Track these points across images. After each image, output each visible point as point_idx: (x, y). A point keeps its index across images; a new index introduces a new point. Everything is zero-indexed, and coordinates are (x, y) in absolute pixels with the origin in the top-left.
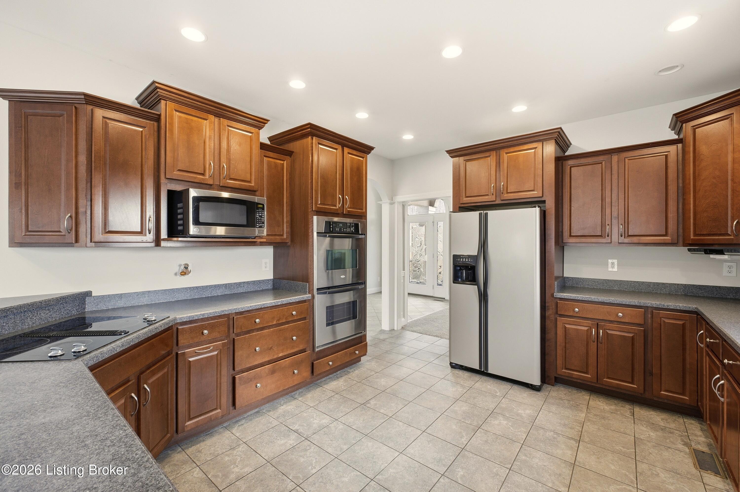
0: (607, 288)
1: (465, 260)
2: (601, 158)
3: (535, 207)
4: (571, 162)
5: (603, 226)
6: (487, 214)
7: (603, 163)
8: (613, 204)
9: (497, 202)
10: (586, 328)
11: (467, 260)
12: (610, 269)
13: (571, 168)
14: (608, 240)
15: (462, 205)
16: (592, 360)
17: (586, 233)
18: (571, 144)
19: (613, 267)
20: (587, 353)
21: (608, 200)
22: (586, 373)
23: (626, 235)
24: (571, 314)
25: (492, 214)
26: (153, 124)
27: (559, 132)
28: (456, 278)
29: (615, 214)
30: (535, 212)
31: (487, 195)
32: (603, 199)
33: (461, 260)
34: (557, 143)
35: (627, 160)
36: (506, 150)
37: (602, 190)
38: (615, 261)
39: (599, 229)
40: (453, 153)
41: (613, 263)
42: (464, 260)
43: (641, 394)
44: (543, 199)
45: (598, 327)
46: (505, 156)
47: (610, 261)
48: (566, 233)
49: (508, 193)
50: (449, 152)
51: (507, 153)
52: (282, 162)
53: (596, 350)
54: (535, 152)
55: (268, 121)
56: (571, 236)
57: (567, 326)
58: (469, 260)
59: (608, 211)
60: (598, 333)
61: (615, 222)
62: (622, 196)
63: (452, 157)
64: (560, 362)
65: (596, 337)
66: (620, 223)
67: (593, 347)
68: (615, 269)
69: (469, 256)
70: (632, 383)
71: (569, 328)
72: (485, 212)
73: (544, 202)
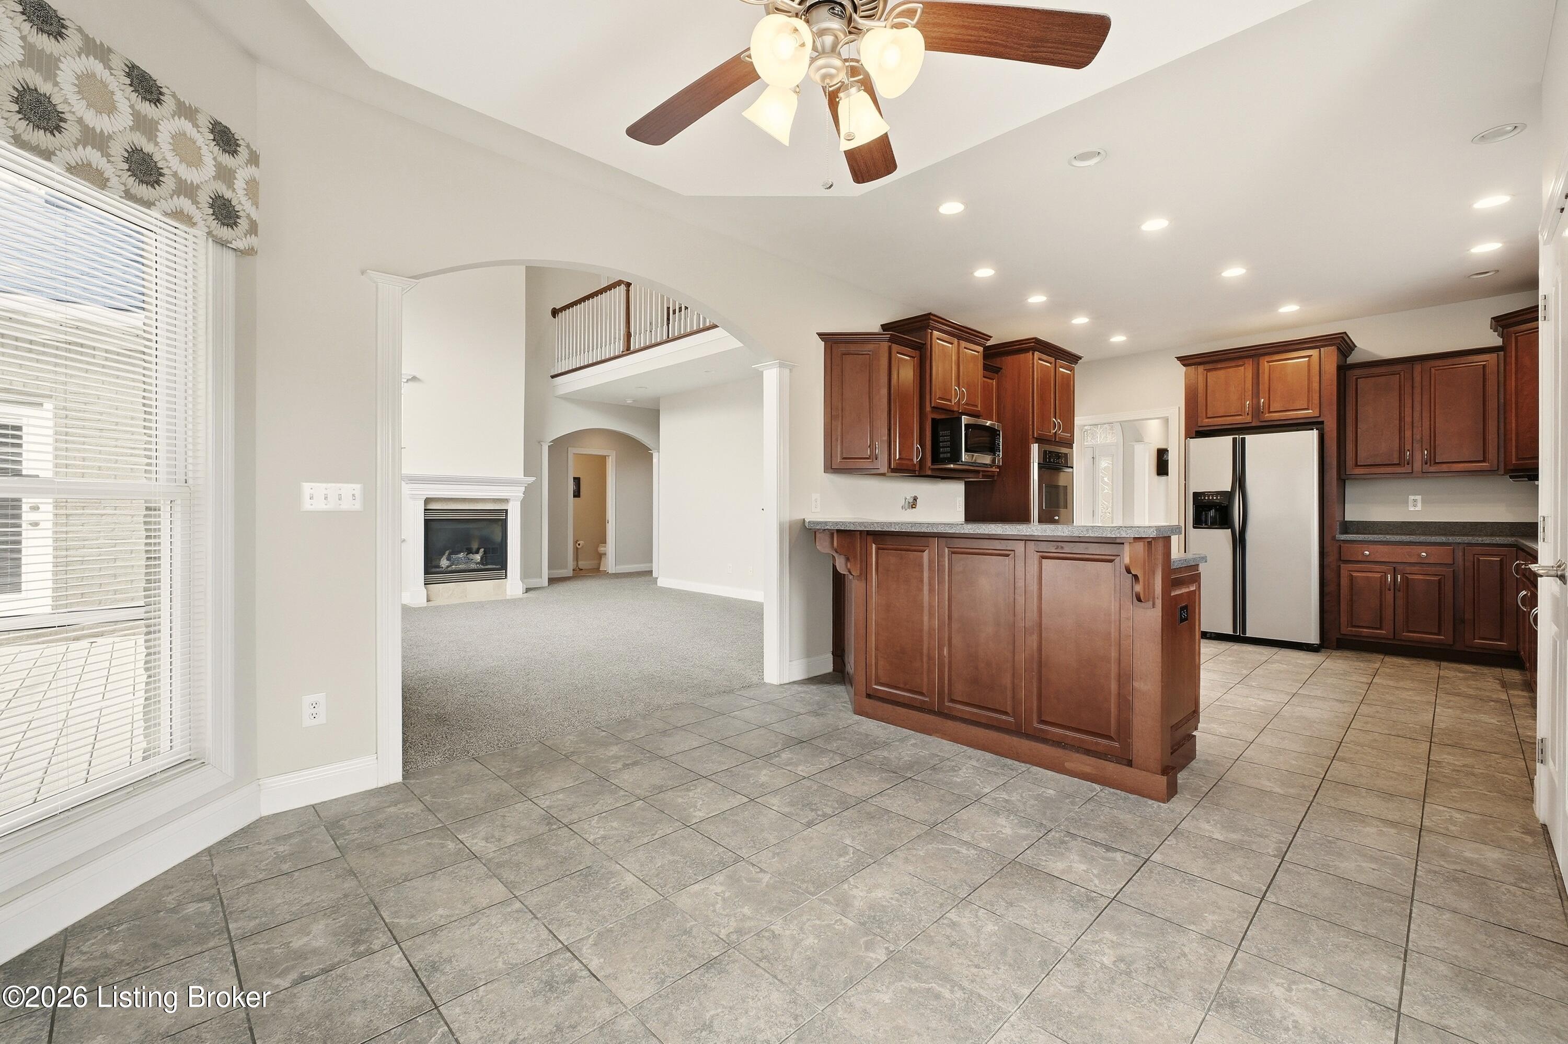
0: (1407, 532)
1: (1213, 498)
2: (1397, 368)
3: (1313, 429)
4: (1358, 372)
5: (1401, 452)
6: (1243, 440)
7: (1402, 373)
8: (1415, 425)
9: (1253, 424)
10: (1378, 575)
11: (1215, 498)
12: (1412, 509)
13: (1357, 379)
14: (1408, 469)
15: (1201, 429)
16: (1389, 612)
17: (1378, 461)
18: (1356, 346)
19: (1415, 506)
20: (1381, 604)
21: (1408, 419)
22: (1380, 628)
23: (1432, 463)
24: (1360, 558)
25: (1251, 440)
26: (916, 353)
27: (1342, 337)
28: (1199, 522)
29: (1418, 437)
30: (1314, 434)
31: (1241, 415)
32: (1401, 419)
33: (1206, 498)
34: (1338, 349)
35: (1433, 370)
36: (1268, 358)
37: (1400, 406)
38: (1419, 498)
39: (1396, 455)
40: (1185, 361)
41: (1415, 501)
42: (1210, 498)
43: (1451, 645)
44: (1320, 420)
45: (1394, 572)
46: (1265, 364)
47: (1411, 498)
48: (1350, 462)
49: (1270, 412)
50: (1180, 359)
51: (1268, 362)
52: (991, 381)
53: (1392, 600)
54: (1309, 361)
55: (991, 337)
56: (1357, 465)
57: (1355, 574)
58: (1218, 498)
59: (1408, 434)
60: (1395, 579)
61: (1417, 446)
62: (1426, 414)
63: (1184, 365)
64: (1344, 619)
65: (1392, 583)
66: (1424, 447)
67: (1389, 596)
68: (1419, 508)
69: (1218, 493)
70: (1438, 634)
71: (1356, 577)
72: (1241, 436)
73: (1322, 423)
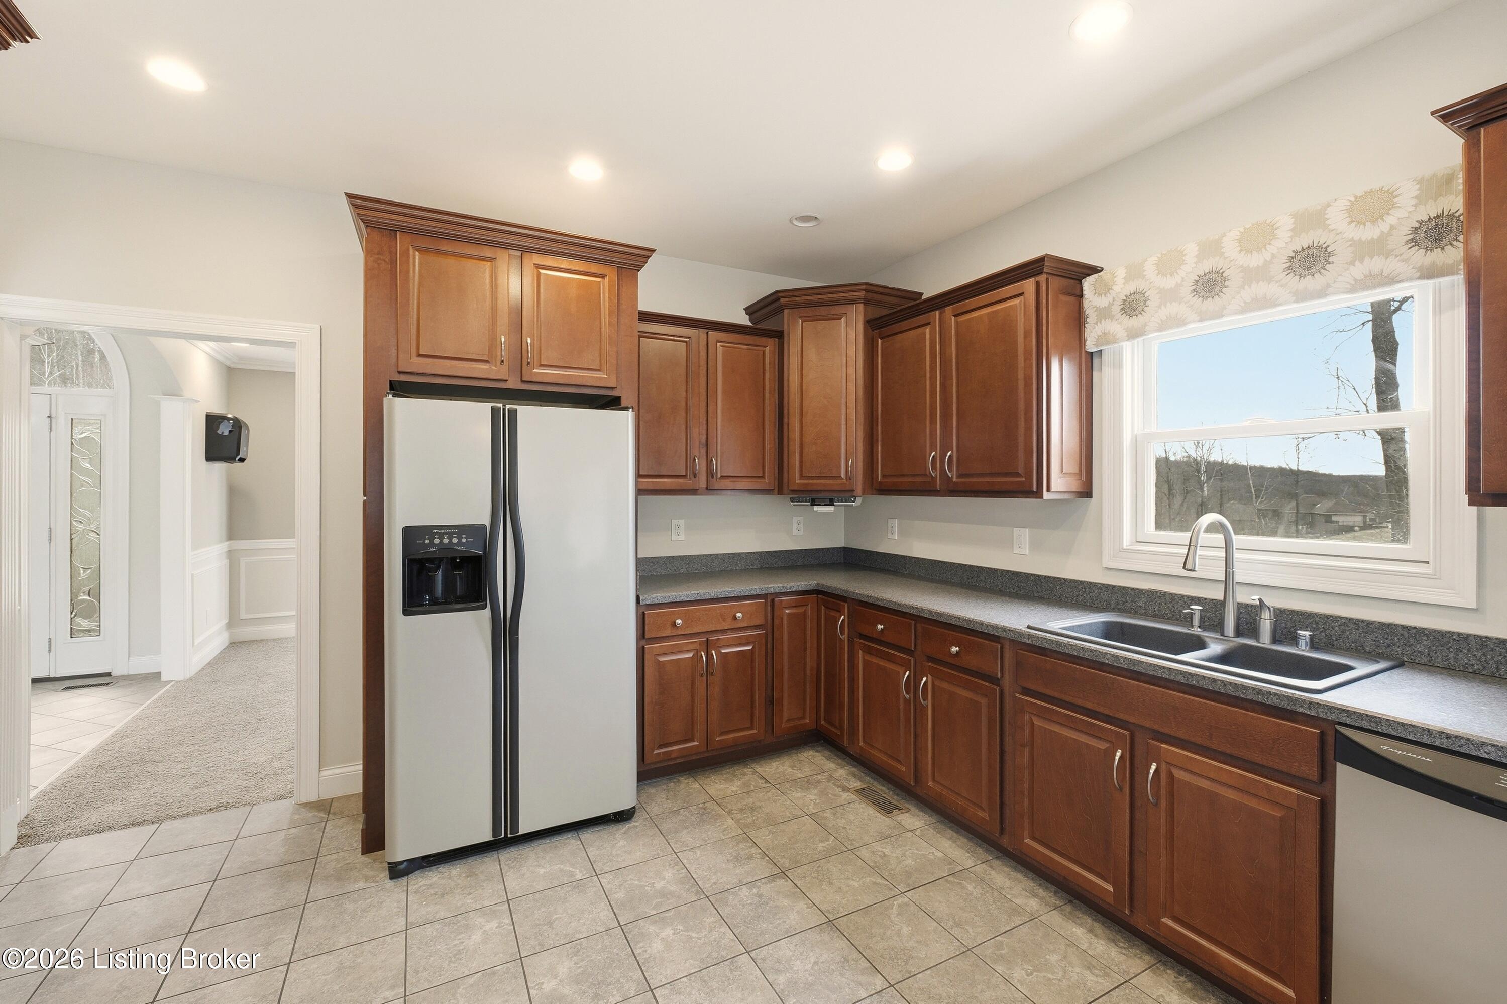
0: (671, 572)
1: (450, 539)
2: (684, 332)
5: (688, 458)
6: (513, 414)
7: (689, 342)
8: (700, 420)
9: (509, 385)
10: (694, 654)
11: (455, 540)
14: (694, 484)
16: (700, 711)
19: (678, 533)
20: (693, 701)
22: (692, 739)
23: (718, 476)
24: (668, 632)
25: (526, 413)
28: (413, 599)
31: (487, 362)
32: (688, 409)
33: (437, 541)
35: (718, 346)
36: (536, 259)
37: (686, 391)
38: (682, 522)
39: (682, 463)
41: (678, 526)
42: (446, 541)
43: (760, 741)
44: (615, 394)
45: (708, 645)
47: (674, 522)
51: (538, 266)
53: (705, 691)
54: (602, 284)
57: (662, 659)
58: (464, 540)
59: (695, 432)
60: (708, 657)
61: (702, 452)
64: (650, 737)
65: (705, 666)
66: (711, 453)
67: (701, 686)
69: (462, 529)
70: (751, 727)
71: (665, 663)
72: (508, 406)
73: (618, 400)
